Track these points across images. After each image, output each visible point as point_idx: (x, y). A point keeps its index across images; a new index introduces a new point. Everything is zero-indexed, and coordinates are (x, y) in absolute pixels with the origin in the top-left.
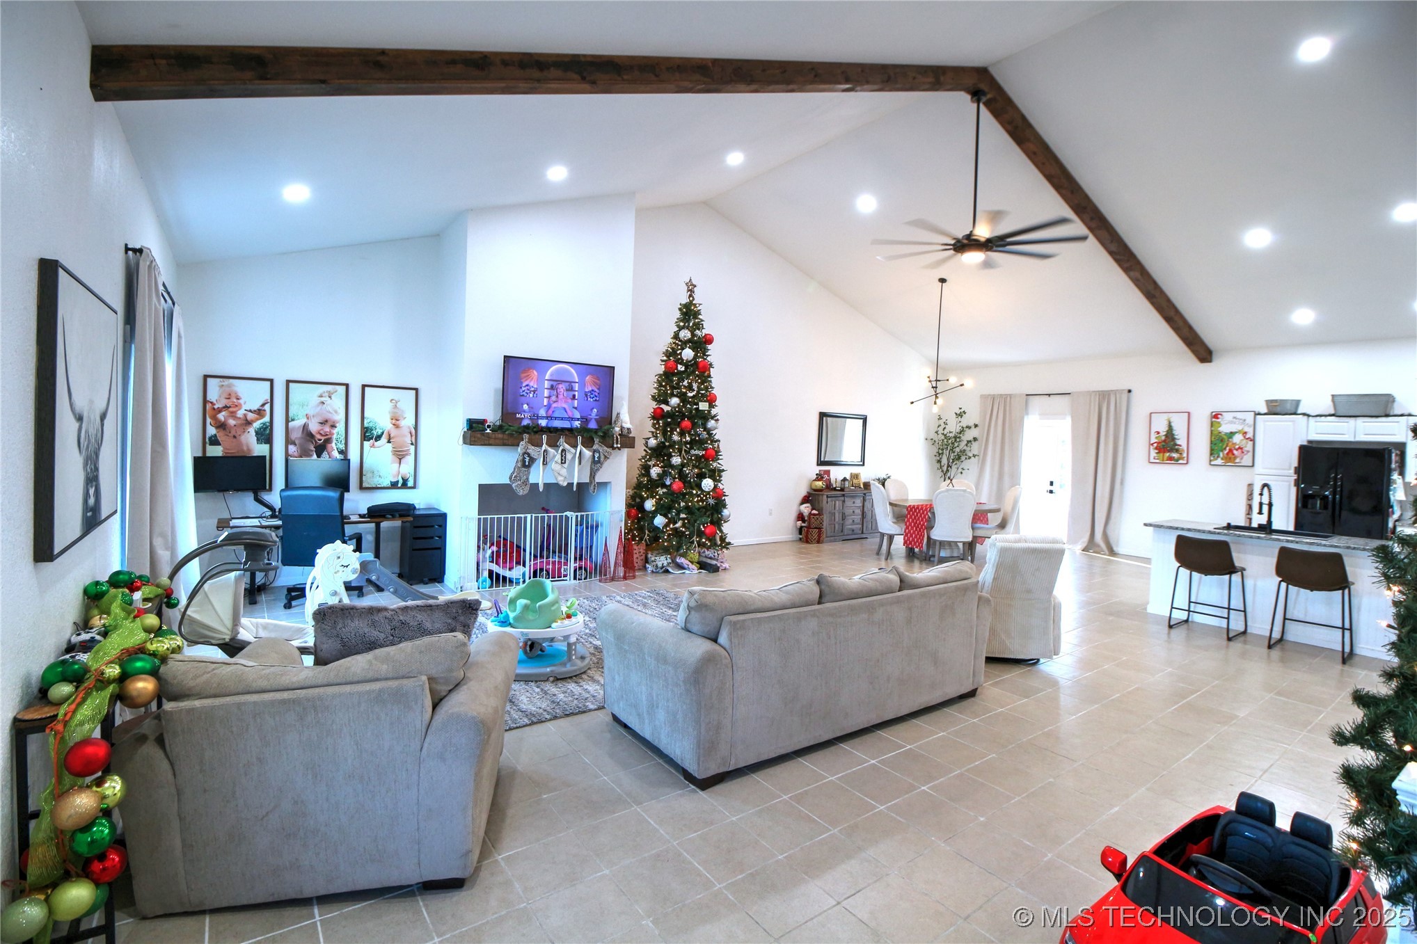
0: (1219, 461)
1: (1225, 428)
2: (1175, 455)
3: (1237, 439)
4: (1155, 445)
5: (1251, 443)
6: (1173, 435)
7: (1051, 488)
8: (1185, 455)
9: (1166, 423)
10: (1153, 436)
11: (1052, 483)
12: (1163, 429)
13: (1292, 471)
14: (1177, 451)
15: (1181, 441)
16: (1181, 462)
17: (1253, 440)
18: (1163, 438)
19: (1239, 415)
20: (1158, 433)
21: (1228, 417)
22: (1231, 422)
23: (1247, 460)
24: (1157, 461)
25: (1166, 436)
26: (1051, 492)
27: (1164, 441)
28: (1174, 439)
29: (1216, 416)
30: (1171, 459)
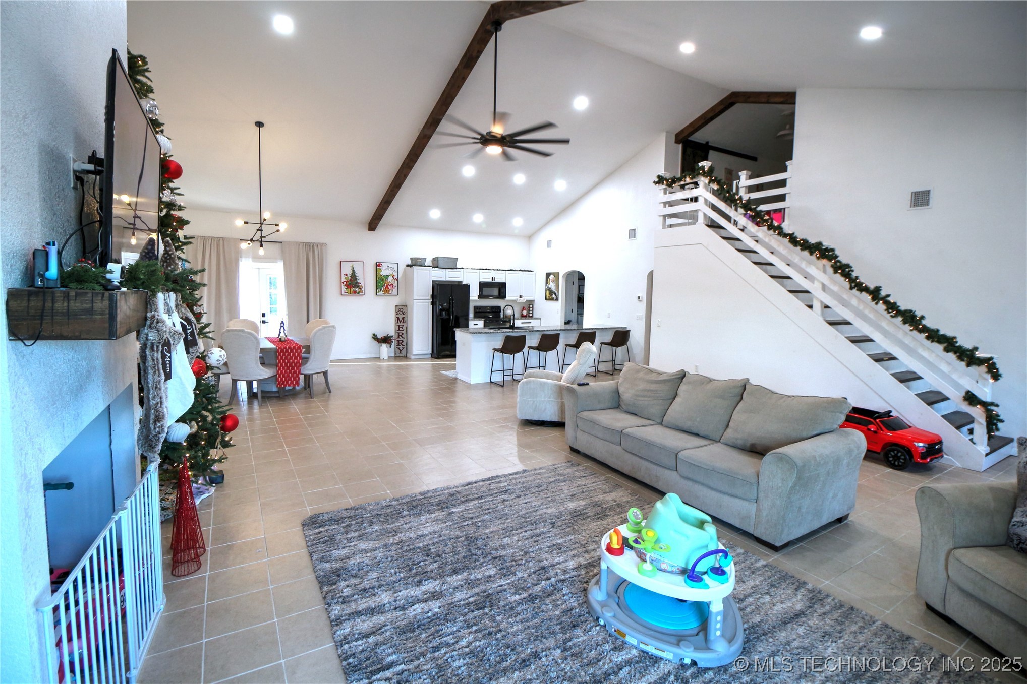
0: (381, 293)
1: (384, 273)
2: (357, 290)
3: (390, 279)
4: (345, 283)
5: (396, 282)
6: (355, 276)
7: (264, 319)
8: (363, 290)
9: (351, 268)
10: (343, 277)
11: (264, 315)
12: (349, 273)
13: (429, 297)
14: (358, 287)
15: (360, 281)
16: (360, 294)
17: (397, 280)
18: (350, 278)
19: (390, 265)
20: (346, 275)
21: (385, 266)
22: (386, 269)
23: (395, 292)
24: (347, 294)
25: (351, 277)
26: (264, 322)
27: (350, 280)
28: (356, 279)
29: (379, 265)
30: (355, 292)
